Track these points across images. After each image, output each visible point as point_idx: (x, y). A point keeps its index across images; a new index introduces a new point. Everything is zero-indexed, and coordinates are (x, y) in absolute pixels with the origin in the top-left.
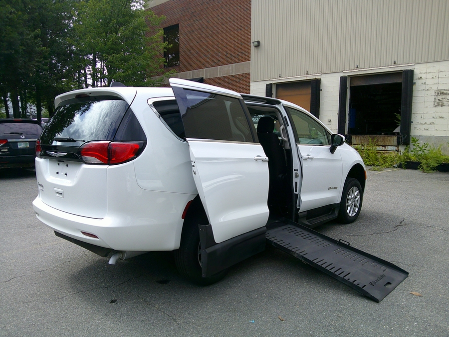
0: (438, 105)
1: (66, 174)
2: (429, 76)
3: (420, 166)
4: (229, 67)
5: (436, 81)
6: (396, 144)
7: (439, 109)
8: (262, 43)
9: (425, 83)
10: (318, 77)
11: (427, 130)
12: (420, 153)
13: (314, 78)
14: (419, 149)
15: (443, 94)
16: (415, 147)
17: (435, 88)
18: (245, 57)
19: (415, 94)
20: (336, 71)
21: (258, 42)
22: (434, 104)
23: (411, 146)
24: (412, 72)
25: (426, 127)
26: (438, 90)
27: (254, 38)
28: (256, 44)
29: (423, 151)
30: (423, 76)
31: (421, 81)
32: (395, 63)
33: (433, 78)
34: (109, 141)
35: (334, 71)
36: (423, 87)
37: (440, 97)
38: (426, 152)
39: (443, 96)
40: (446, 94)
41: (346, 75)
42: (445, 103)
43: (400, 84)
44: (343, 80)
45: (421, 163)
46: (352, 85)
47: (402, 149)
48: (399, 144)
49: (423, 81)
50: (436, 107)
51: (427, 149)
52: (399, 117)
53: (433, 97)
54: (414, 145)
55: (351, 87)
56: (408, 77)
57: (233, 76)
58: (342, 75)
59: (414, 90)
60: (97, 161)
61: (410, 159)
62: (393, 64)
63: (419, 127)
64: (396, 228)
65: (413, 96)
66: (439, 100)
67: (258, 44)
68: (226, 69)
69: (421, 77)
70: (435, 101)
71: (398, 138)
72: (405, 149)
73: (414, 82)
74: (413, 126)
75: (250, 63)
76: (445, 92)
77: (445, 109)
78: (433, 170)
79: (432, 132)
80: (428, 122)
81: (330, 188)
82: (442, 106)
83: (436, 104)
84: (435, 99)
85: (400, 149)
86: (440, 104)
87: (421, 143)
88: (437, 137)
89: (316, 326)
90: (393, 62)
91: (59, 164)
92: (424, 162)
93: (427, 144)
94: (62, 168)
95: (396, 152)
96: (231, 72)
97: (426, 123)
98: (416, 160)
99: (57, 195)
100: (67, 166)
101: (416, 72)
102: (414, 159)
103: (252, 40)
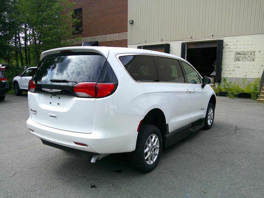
0: (237, 60)
1: (58, 104)
2: (232, 44)
3: (228, 95)
4: (114, 35)
5: (235, 47)
6: (213, 82)
7: (237, 62)
8: (135, 21)
9: (230, 48)
10: (168, 43)
11: (231, 74)
12: (227, 87)
13: (166, 43)
14: (227, 85)
15: (239, 54)
16: (224, 84)
17: (235, 50)
18: (124, 29)
19: (224, 54)
20: (179, 40)
21: (132, 21)
22: (235, 60)
23: (222, 83)
24: (222, 41)
25: (230, 72)
26: (237, 52)
27: (130, 19)
28: (131, 22)
29: (229, 86)
30: (229, 44)
31: (227, 46)
32: (213, 36)
33: (234, 45)
34: (96, 83)
35: (178, 40)
36: (228, 50)
37: (238, 56)
38: (231, 87)
39: (240, 55)
40: (241, 54)
41: (185, 42)
42: (241, 59)
43: (216, 48)
44: (183, 45)
45: (228, 93)
46: (188, 48)
47: (217, 85)
48: (215, 82)
49: (229, 46)
50: (235, 61)
51: (231, 85)
52: (215, 67)
53: (234, 56)
54: (224, 83)
55: (187, 49)
56: (220, 44)
57: (117, 41)
58: (182, 42)
59: (223, 51)
60: (87, 95)
61: (221, 90)
62: (212, 36)
63: (226, 72)
64: (236, 131)
65: (223, 55)
66: (237, 57)
67: (132, 23)
68: (112, 36)
69: (227, 44)
70: (235, 58)
71: (215, 79)
72: (219, 85)
73: (223, 47)
74: (223, 72)
75: (127, 33)
76: (240, 53)
77: (241, 62)
78: (236, 97)
79: (234, 75)
80: (231, 70)
81: (202, 109)
82: (239, 61)
83: (236, 60)
84: (235, 57)
85: (215, 85)
86: (238, 59)
87: (228, 81)
88: (236, 78)
89: (227, 195)
90: (212, 35)
91: (51, 97)
92: (230, 92)
93: (231, 82)
94: (55, 100)
95: (213, 87)
96: (115, 38)
97: (230, 70)
98: (224, 91)
99: (51, 118)
100: (59, 98)
101: (225, 41)
102: (224, 90)
103: (129, 20)
